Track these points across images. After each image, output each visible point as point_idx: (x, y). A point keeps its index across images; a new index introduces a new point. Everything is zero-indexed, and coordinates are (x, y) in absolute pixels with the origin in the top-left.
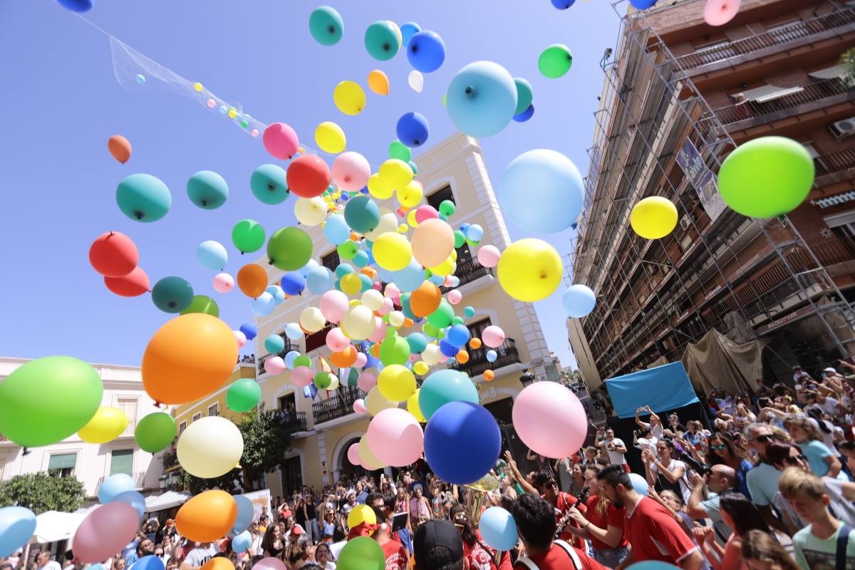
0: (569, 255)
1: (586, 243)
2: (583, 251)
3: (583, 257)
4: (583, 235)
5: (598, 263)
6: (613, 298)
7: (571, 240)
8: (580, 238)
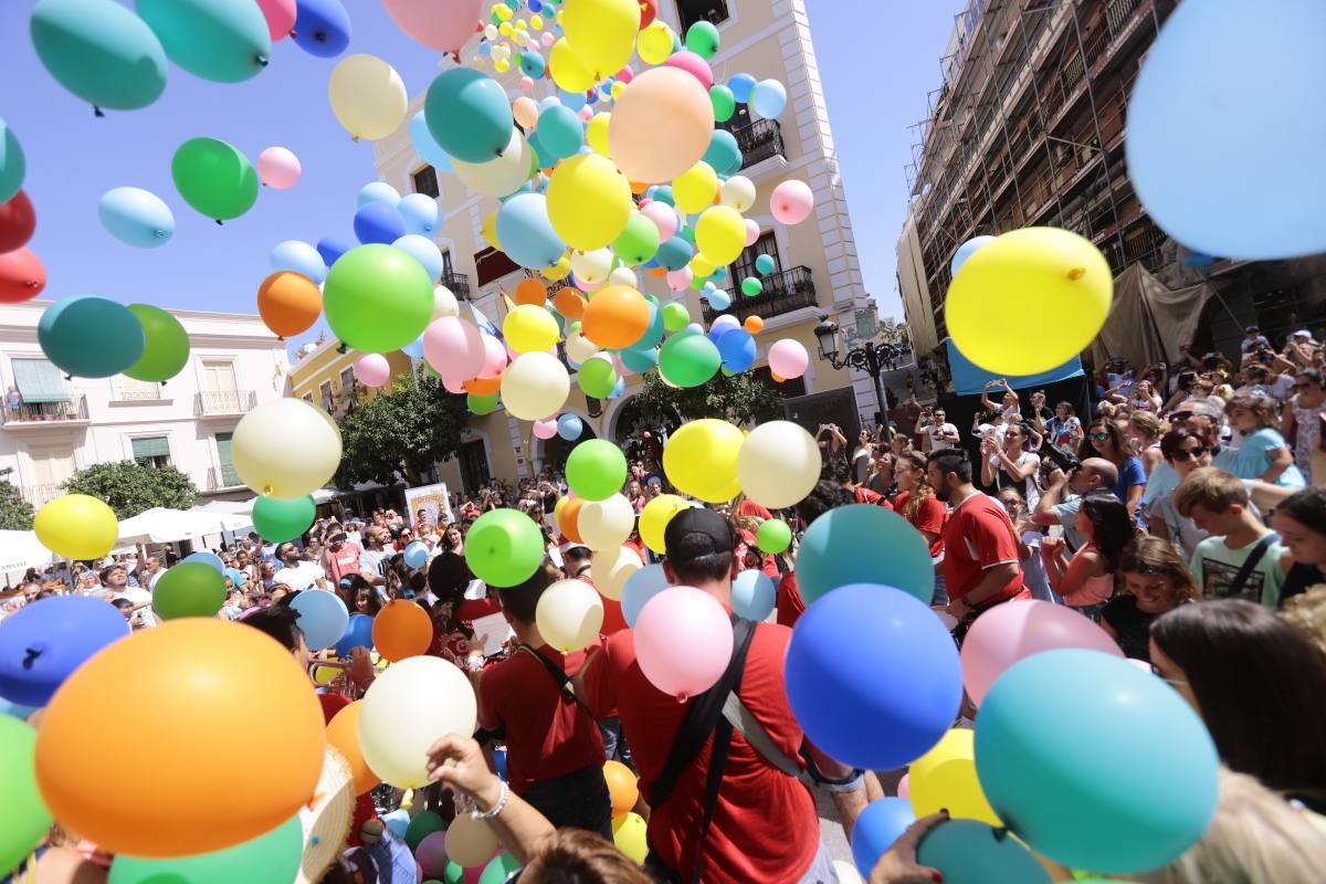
0: (920, 124)
1: (955, 101)
2: (947, 117)
3: (944, 128)
4: (953, 86)
5: (969, 140)
6: (983, 204)
7: (929, 95)
8: (946, 90)
